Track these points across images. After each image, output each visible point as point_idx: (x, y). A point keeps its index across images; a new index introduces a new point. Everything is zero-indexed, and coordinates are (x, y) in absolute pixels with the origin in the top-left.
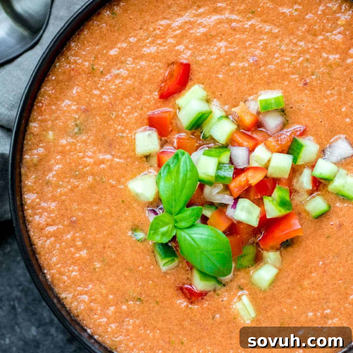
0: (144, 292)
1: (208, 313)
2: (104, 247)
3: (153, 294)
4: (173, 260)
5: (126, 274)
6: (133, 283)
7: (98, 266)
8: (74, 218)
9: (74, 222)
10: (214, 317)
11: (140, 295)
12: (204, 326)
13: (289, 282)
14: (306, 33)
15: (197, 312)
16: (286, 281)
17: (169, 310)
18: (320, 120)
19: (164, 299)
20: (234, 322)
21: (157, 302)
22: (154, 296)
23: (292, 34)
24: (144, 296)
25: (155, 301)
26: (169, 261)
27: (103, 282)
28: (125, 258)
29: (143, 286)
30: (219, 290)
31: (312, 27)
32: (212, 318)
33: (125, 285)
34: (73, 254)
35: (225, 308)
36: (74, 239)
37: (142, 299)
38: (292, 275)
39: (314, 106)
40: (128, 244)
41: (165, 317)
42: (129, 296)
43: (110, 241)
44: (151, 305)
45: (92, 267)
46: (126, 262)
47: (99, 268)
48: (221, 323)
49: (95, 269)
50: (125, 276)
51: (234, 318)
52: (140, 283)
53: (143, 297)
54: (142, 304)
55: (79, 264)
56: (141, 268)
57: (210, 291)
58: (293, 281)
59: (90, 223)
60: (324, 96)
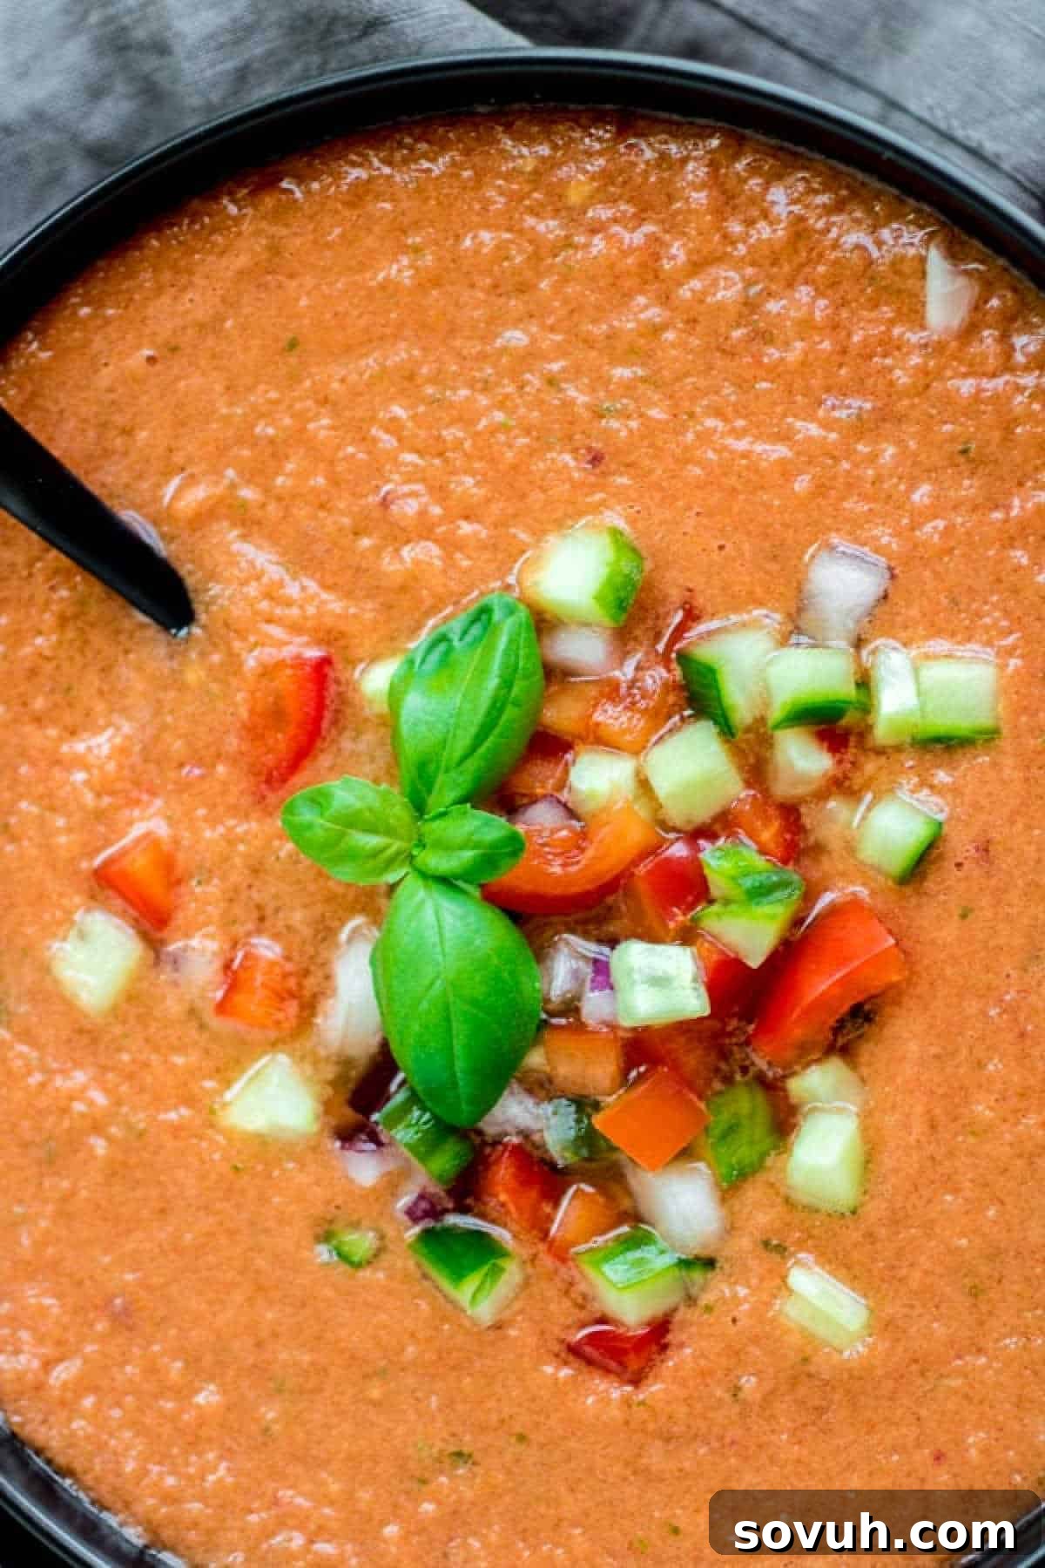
0: (464, 1423)
1: (707, 1385)
2: (259, 1345)
3: (494, 1418)
4: (497, 1271)
5: (375, 1393)
6: (412, 1417)
7: (271, 1415)
8: (118, 1301)
9: (126, 1311)
10: (736, 1391)
11: (452, 1440)
12: (721, 1438)
13: (923, 1139)
14: (493, 298)
15: (668, 1403)
16: (912, 1139)
17: (572, 1444)
18: (715, 544)
19: (538, 1413)
20: (810, 1375)
21: (522, 1438)
22: (502, 1421)
23: (453, 331)
24: (468, 1438)
25: (511, 1435)
26: (483, 1283)
27: (315, 1458)
28: (343, 1345)
29: (449, 1404)
30: (703, 1289)
31: (496, 268)
32: (727, 1397)
33: (389, 1431)
34: (173, 1418)
35: (755, 1340)
36: (152, 1370)
37: (466, 1450)
38: (919, 1109)
39: (668, 515)
40: (328, 1292)
41: (573, 1471)
42: (420, 1460)
43: (270, 1315)
44: (508, 1457)
45: (254, 1428)
46: (353, 1357)
47: (275, 1421)
48: (768, 1398)
49: (266, 1431)
50: (376, 1404)
51: (806, 1360)
52: (434, 1401)
53: (468, 1443)
54: (475, 1469)
55: (210, 1440)
56: (411, 1350)
57: (675, 1310)
58: (933, 1127)
59: (174, 1289)
60: (677, 461)
